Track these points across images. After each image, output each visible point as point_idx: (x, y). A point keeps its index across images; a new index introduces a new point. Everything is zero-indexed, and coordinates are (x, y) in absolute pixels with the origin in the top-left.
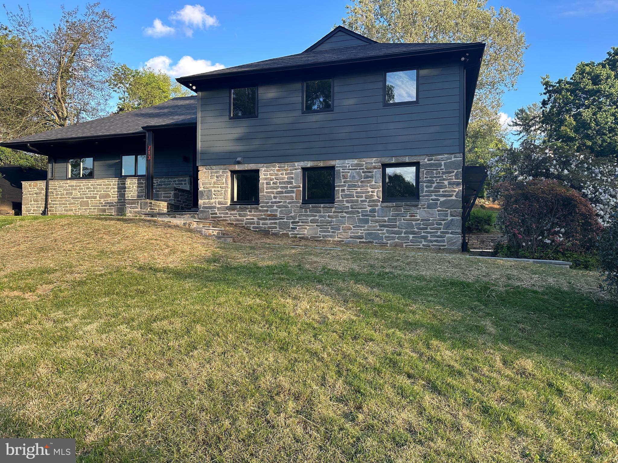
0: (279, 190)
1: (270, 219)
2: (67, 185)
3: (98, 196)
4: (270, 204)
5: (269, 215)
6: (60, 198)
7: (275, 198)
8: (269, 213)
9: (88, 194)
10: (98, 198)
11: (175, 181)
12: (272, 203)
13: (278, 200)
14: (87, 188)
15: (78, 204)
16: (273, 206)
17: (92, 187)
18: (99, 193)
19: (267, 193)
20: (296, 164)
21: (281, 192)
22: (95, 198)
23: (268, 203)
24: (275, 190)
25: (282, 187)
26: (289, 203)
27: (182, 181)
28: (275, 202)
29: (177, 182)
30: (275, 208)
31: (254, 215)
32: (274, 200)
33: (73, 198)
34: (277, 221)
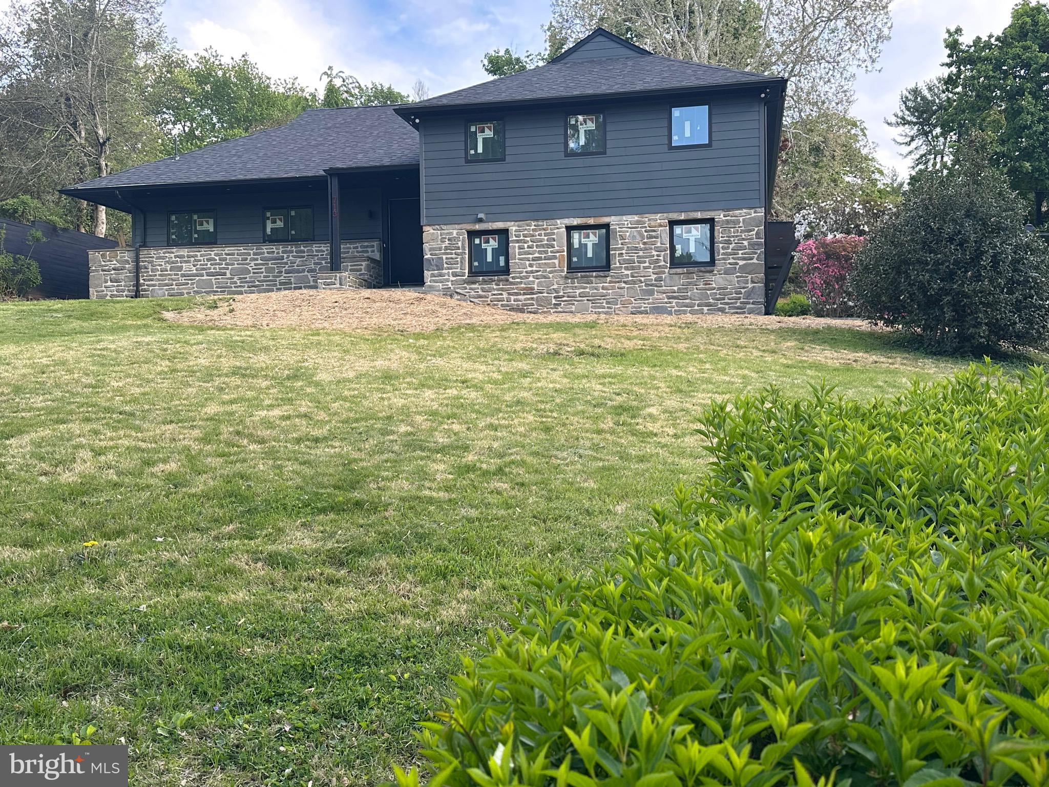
0: (537, 255)
1: (524, 294)
2: (172, 255)
3: (228, 272)
4: (524, 274)
5: (524, 289)
6: (160, 275)
7: (531, 265)
8: (523, 286)
9: (210, 269)
10: (228, 275)
11: (357, 247)
12: (527, 272)
13: (534, 269)
14: (208, 260)
15: (192, 284)
16: (527, 277)
17: (217, 258)
18: (230, 267)
19: (519, 259)
20: (558, 221)
21: (540, 259)
22: (225, 274)
23: (522, 272)
24: (531, 256)
25: (540, 252)
26: (551, 272)
27: (367, 247)
28: (532, 272)
29: (359, 249)
30: (531, 279)
31: (502, 289)
32: (529, 269)
33: (183, 275)
34: (535, 296)
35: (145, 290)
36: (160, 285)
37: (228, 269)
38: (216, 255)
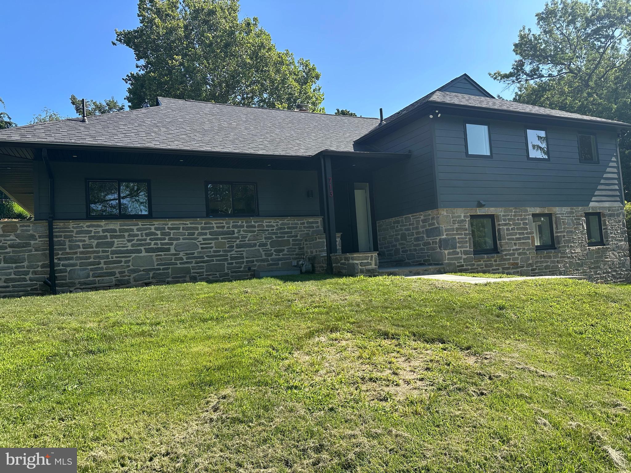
0: (518, 236)
1: (513, 268)
2: (100, 229)
3: (172, 247)
4: (512, 252)
5: (513, 264)
6: (82, 253)
7: (515, 244)
8: (511, 261)
9: (150, 244)
10: (173, 251)
11: (304, 223)
12: (513, 250)
13: (517, 247)
14: (147, 235)
15: (126, 262)
16: (514, 254)
17: (159, 232)
18: (175, 242)
19: (508, 239)
20: (528, 209)
21: (519, 239)
22: (168, 250)
23: (510, 250)
24: (514, 237)
25: (520, 234)
26: (528, 250)
27: (312, 223)
28: (517, 250)
29: (306, 225)
30: (516, 256)
31: (499, 265)
32: (514, 248)
33: (113, 252)
34: (519, 270)
35: (61, 271)
36: (82, 264)
37: (172, 244)
38: (156, 229)
